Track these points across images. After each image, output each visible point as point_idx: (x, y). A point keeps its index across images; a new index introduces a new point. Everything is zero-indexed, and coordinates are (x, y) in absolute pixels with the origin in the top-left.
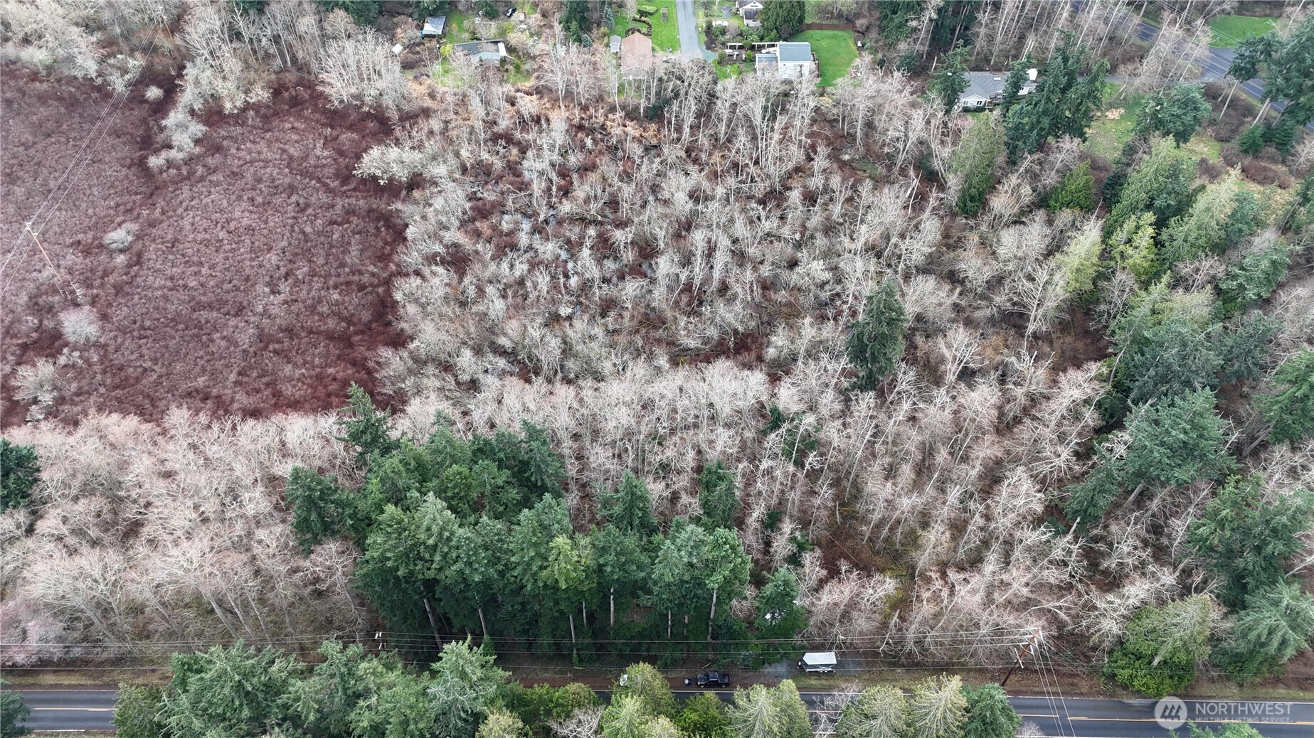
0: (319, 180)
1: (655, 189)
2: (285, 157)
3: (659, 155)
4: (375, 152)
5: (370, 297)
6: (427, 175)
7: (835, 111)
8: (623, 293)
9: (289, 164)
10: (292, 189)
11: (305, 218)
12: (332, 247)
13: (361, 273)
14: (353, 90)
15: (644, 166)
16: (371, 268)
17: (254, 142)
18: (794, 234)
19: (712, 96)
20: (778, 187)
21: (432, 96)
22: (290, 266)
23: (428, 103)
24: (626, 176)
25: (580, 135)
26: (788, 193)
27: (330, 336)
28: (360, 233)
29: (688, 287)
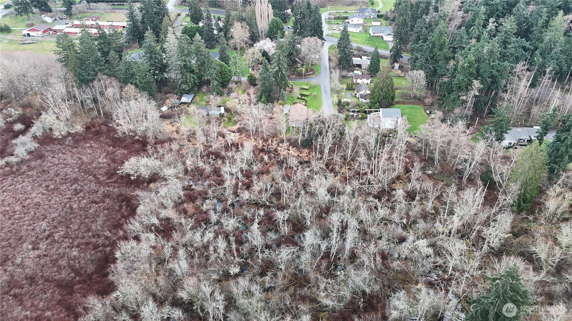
0: (94, 176)
1: (305, 186)
2: (79, 162)
3: (309, 167)
4: (133, 160)
5: (99, 254)
6: (162, 174)
7: (419, 145)
8: (279, 257)
9: (80, 166)
10: (76, 180)
11: (76, 199)
12: (87, 218)
13: (99, 236)
14: (132, 127)
15: (299, 171)
16: (108, 234)
17: (64, 154)
18: (401, 219)
19: (342, 134)
20: (386, 188)
21: (177, 132)
22: (53, 230)
23: (175, 135)
24: (287, 178)
25: (261, 154)
26: (394, 192)
27: (60, 285)
28: (108, 209)
29: (327, 255)
